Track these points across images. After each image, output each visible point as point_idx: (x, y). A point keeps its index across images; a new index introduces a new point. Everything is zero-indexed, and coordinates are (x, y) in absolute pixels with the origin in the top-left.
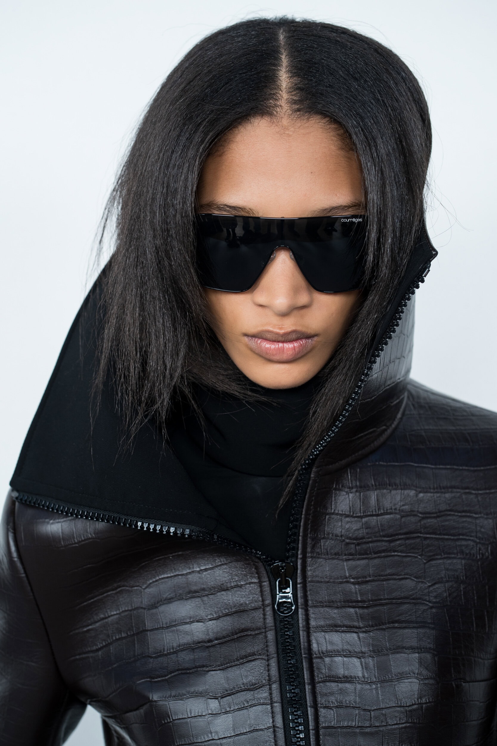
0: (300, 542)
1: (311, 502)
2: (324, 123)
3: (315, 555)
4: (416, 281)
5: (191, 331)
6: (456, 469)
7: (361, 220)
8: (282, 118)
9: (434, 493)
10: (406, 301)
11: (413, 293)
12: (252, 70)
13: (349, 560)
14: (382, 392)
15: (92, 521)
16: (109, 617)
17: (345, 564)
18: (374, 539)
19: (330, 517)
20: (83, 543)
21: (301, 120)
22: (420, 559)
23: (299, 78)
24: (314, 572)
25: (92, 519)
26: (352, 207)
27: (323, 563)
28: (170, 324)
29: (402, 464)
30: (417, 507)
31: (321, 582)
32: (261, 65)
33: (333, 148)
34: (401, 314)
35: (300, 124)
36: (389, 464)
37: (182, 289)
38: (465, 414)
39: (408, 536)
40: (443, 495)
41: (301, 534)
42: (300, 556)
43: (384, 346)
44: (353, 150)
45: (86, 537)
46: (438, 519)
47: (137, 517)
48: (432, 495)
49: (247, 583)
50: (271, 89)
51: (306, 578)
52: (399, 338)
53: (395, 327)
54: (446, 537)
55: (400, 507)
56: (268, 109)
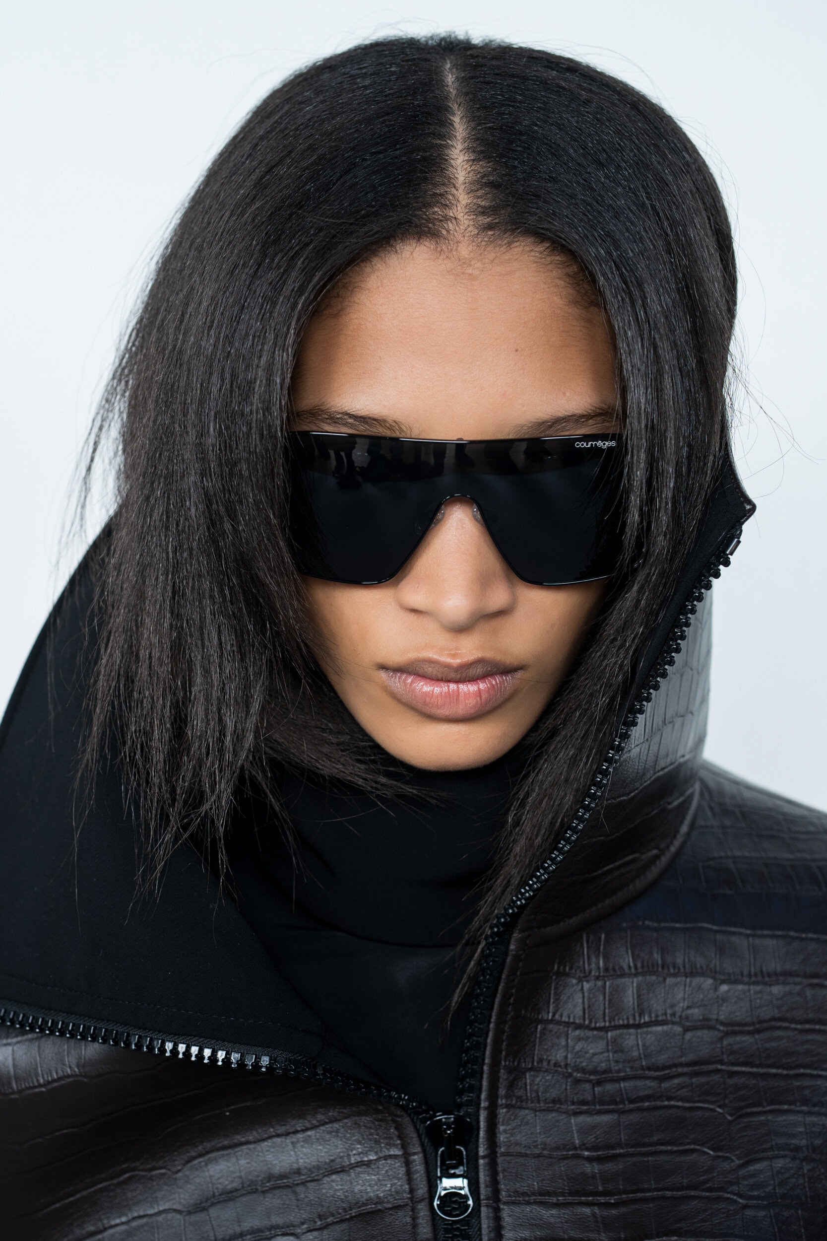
0: (485, 1076)
1: (509, 998)
2: (541, 253)
3: (514, 1102)
4: (714, 564)
5: (274, 660)
6: (794, 939)
7: (613, 443)
8: (458, 242)
9: (749, 984)
10: (695, 603)
11: (709, 586)
12: (395, 145)
13: (581, 1113)
14: (649, 782)
15: (72, 1042)
16: (105, 1229)
17: (573, 1121)
18: (629, 1073)
19: (544, 1029)
20: (55, 1084)
21: (495, 247)
22: (720, 1113)
23: (489, 162)
24: (512, 1135)
25: (73, 1036)
26: (594, 416)
27: (529, 1117)
28: (232, 645)
29: (688, 925)
30: (716, 1012)
31: (526, 1155)
32: (413, 137)
33: (558, 300)
34: (684, 628)
35: (494, 255)
36: (663, 925)
37: (258, 577)
38: (812, 829)
39: (696, 1068)
40: (768, 989)
41: (487, 1061)
42: (484, 1104)
43: (651, 691)
44: (597, 305)
45: (61, 1074)
46: (757, 1036)
47: (165, 1033)
48: (746, 987)
49: (380, 1158)
50: (435, 185)
51: (496, 1146)
52: (682, 676)
53: (673, 654)
54: (773, 1071)
55: (683, 1011)
56: (430, 225)
